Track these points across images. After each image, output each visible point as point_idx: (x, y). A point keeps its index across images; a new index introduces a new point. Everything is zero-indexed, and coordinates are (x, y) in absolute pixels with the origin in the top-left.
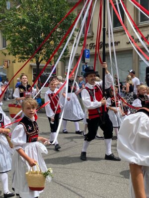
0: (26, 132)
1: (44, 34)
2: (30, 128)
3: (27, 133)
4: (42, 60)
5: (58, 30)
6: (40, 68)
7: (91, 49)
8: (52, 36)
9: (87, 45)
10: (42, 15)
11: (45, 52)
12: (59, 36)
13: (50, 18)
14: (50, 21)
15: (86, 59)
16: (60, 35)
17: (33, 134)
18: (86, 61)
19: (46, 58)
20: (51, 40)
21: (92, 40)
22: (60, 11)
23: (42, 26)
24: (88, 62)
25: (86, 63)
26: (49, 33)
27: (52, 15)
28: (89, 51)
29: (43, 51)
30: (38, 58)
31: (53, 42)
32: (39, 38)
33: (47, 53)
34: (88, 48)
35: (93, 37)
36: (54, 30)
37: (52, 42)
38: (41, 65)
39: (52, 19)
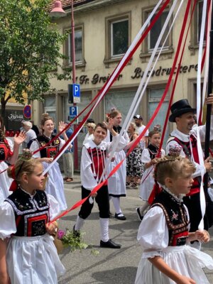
0: (167, 223)
1: (13, 59)
2: (175, 216)
3: (169, 227)
4: (9, 97)
5: (35, 55)
6: (6, 108)
7: (81, 83)
8: (25, 63)
9: (77, 78)
10: (12, 33)
11: (14, 86)
12: (36, 64)
13: (23, 36)
14: (22, 41)
15: (74, 98)
16: (38, 62)
17: (181, 228)
18: (75, 101)
19: (17, 95)
20: (24, 69)
21: (83, 71)
22: (38, 29)
23: (10, 48)
24: (77, 102)
25: (75, 104)
26: (21, 58)
27: (26, 34)
28: (78, 86)
29: (11, 84)
30: (4, 94)
31: (27, 72)
32: (6, 65)
33: (18, 87)
34: (78, 82)
35: (84, 66)
36: (28, 54)
37: (25, 72)
38: (8, 104)
39: (25, 39)
